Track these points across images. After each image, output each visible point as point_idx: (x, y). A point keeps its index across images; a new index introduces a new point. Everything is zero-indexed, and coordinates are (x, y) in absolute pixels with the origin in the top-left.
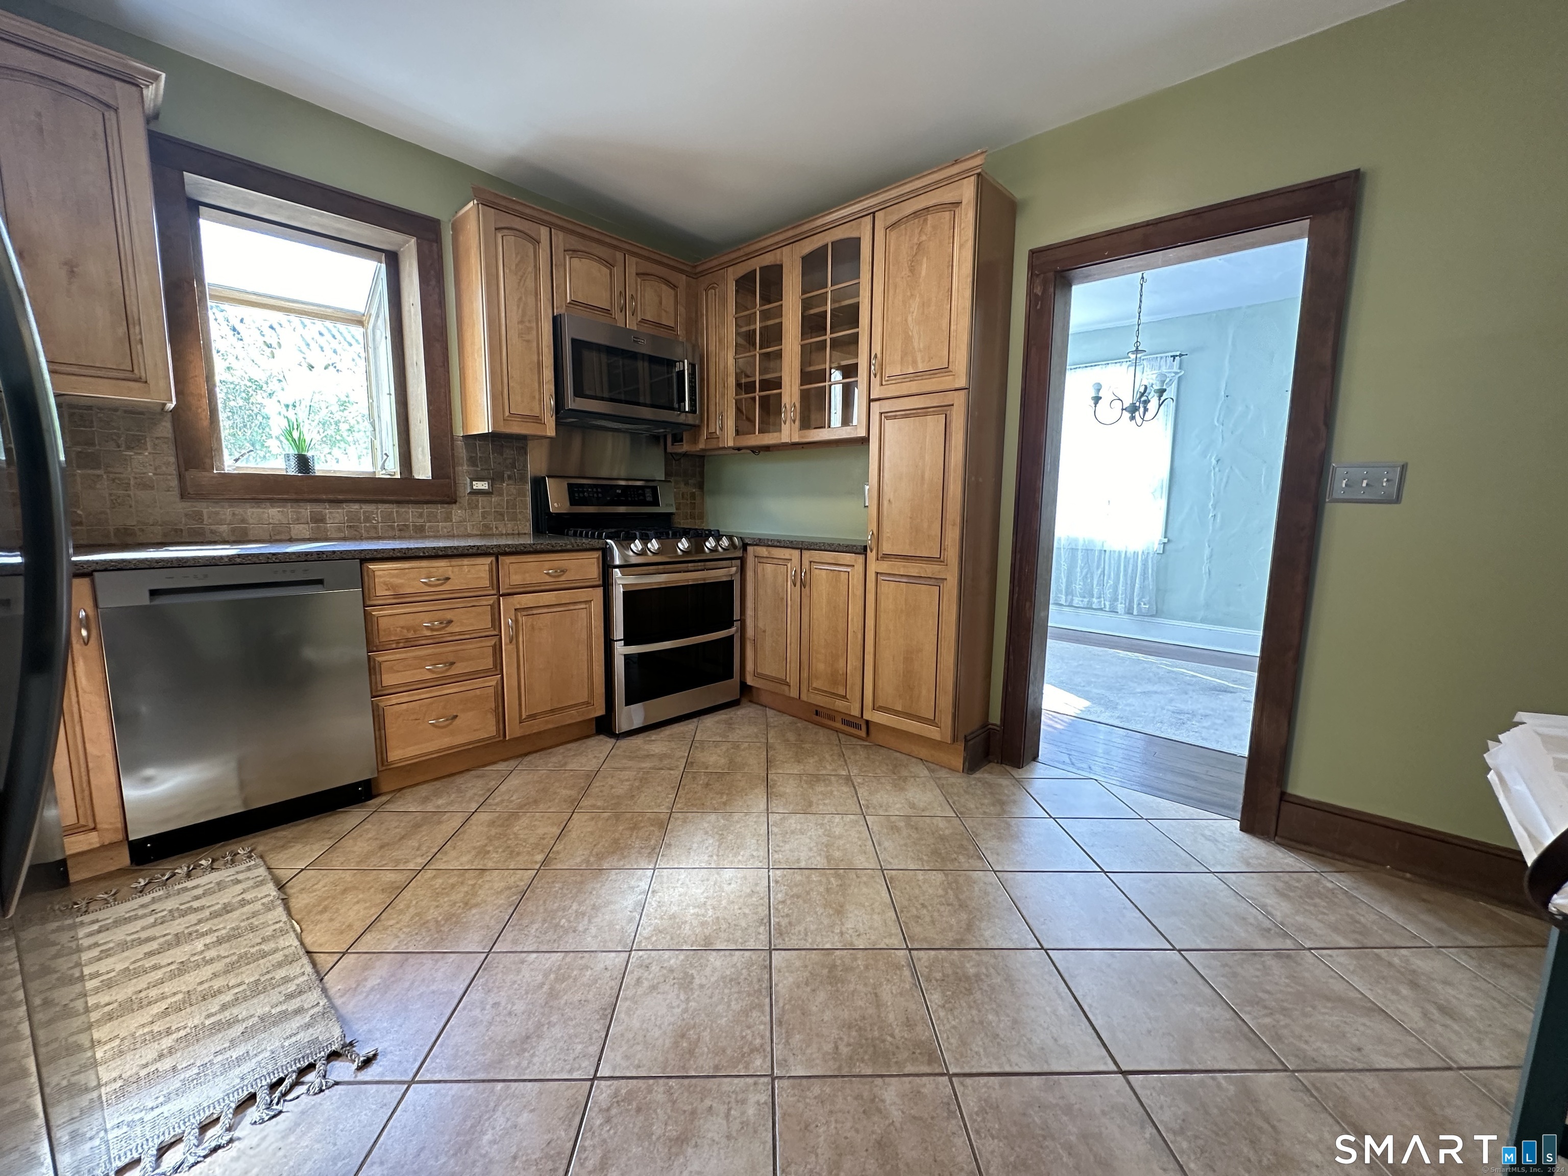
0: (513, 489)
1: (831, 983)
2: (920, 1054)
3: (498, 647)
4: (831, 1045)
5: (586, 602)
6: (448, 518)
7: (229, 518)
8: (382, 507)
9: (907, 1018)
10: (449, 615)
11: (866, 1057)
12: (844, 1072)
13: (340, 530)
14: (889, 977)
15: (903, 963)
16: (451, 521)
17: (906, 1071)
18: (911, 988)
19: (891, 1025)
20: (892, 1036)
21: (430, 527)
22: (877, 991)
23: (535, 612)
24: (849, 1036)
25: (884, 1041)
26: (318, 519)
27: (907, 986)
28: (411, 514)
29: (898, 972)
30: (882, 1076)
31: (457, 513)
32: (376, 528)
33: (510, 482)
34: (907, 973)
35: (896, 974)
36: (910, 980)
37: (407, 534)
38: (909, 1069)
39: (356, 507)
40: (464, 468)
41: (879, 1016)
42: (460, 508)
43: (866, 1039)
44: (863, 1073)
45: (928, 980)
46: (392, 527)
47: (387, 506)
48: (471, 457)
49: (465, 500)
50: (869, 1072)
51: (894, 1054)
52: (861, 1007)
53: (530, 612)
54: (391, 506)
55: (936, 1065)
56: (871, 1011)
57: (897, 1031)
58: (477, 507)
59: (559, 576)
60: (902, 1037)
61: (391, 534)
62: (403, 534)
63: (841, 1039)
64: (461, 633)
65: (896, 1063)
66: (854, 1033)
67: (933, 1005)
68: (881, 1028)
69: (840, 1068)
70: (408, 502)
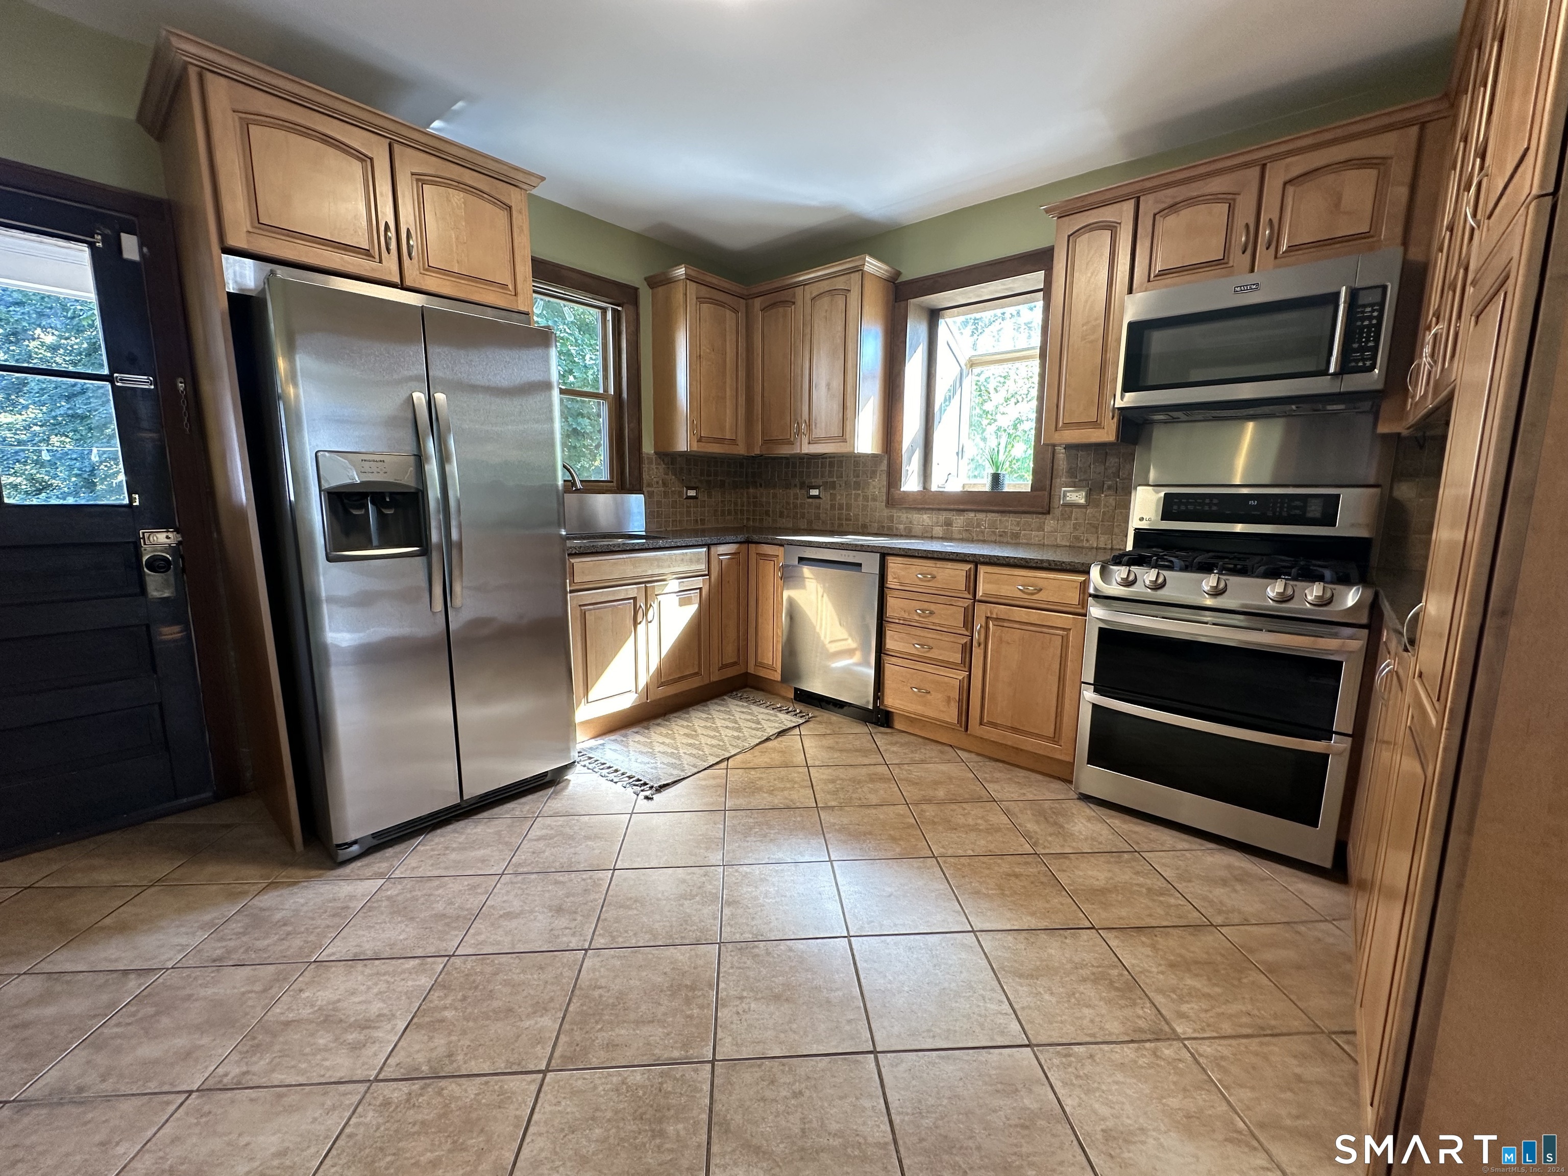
0: (1111, 501)
1: (672, 986)
2: (575, 1050)
3: (968, 645)
4: (603, 985)
5: (1063, 629)
6: (1041, 528)
7: (905, 520)
8: (991, 516)
9: (617, 1045)
10: (933, 607)
11: (585, 1008)
12: (577, 992)
13: (959, 532)
14: (673, 1035)
15: (691, 1052)
16: (1043, 530)
17: (562, 1036)
18: (653, 1055)
19: (612, 1030)
20: (601, 1030)
21: (1024, 535)
22: (656, 1023)
23: (1005, 624)
24: (609, 997)
25: (597, 1022)
26: (948, 524)
27: (657, 1051)
28: (1010, 523)
29: (679, 1045)
30: (563, 1018)
31: (1050, 523)
32: (983, 532)
33: (1109, 492)
34: (676, 1054)
35: (676, 1042)
36: (666, 1056)
37: (1005, 540)
38: (563, 1039)
39: (972, 515)
40: (1062, 478)
41: (625, 1021)
42: (1053, 519)
43: (602, 1010)
44: (572, 1004)
45: (662, 1074)
46: (994, 533)
47: (993, 514)
48: (1070, 469)
49: (1057, 512)
50: (571, 1009)
51: (581, 1029)
52: (638, 1008)
53: (1001, 624)
54: (997, 515)
55: (559, 1061)
56: (632, 1016)
57: (604, 1034)
58: (1070, 518)
59: (1032, 594)
60: (597, 1038)
61: (993, 538)
62: (1002, 539)
63: (608, 991)
64: (940, 625)
65: (573, 1029)
66: (611, 1001)
67: (628, 1073)
68: (611, 1022)
69: (581, 989)
70: (1010, 512)
